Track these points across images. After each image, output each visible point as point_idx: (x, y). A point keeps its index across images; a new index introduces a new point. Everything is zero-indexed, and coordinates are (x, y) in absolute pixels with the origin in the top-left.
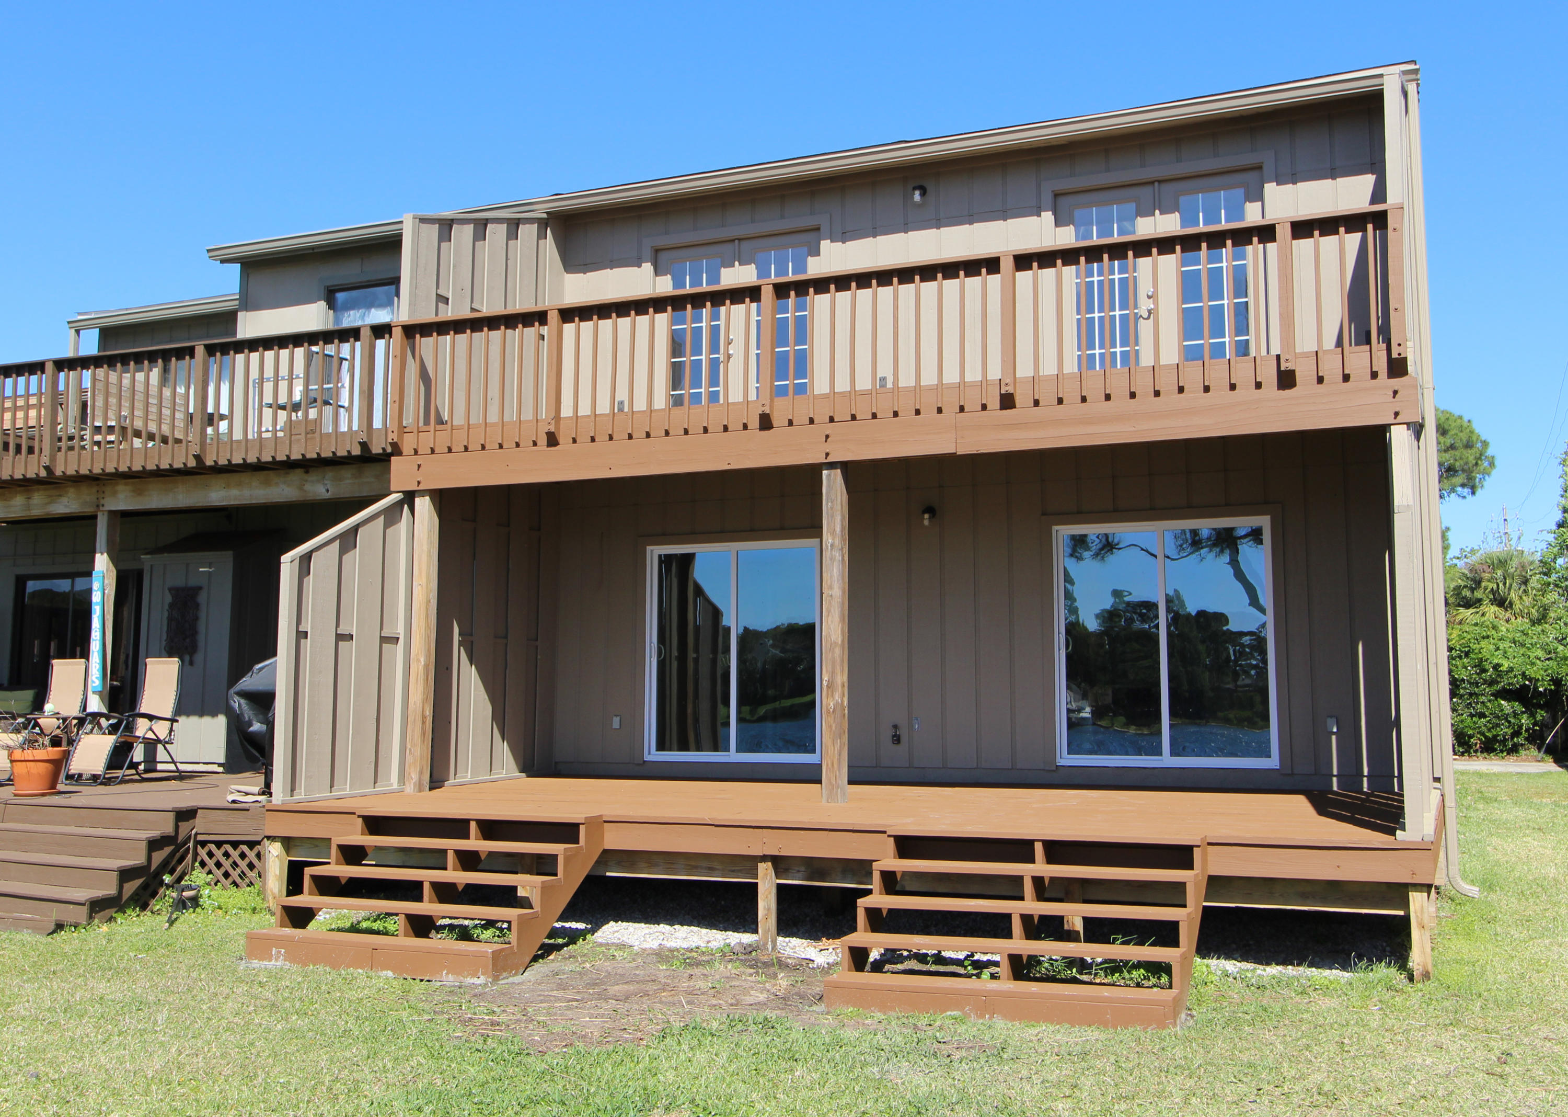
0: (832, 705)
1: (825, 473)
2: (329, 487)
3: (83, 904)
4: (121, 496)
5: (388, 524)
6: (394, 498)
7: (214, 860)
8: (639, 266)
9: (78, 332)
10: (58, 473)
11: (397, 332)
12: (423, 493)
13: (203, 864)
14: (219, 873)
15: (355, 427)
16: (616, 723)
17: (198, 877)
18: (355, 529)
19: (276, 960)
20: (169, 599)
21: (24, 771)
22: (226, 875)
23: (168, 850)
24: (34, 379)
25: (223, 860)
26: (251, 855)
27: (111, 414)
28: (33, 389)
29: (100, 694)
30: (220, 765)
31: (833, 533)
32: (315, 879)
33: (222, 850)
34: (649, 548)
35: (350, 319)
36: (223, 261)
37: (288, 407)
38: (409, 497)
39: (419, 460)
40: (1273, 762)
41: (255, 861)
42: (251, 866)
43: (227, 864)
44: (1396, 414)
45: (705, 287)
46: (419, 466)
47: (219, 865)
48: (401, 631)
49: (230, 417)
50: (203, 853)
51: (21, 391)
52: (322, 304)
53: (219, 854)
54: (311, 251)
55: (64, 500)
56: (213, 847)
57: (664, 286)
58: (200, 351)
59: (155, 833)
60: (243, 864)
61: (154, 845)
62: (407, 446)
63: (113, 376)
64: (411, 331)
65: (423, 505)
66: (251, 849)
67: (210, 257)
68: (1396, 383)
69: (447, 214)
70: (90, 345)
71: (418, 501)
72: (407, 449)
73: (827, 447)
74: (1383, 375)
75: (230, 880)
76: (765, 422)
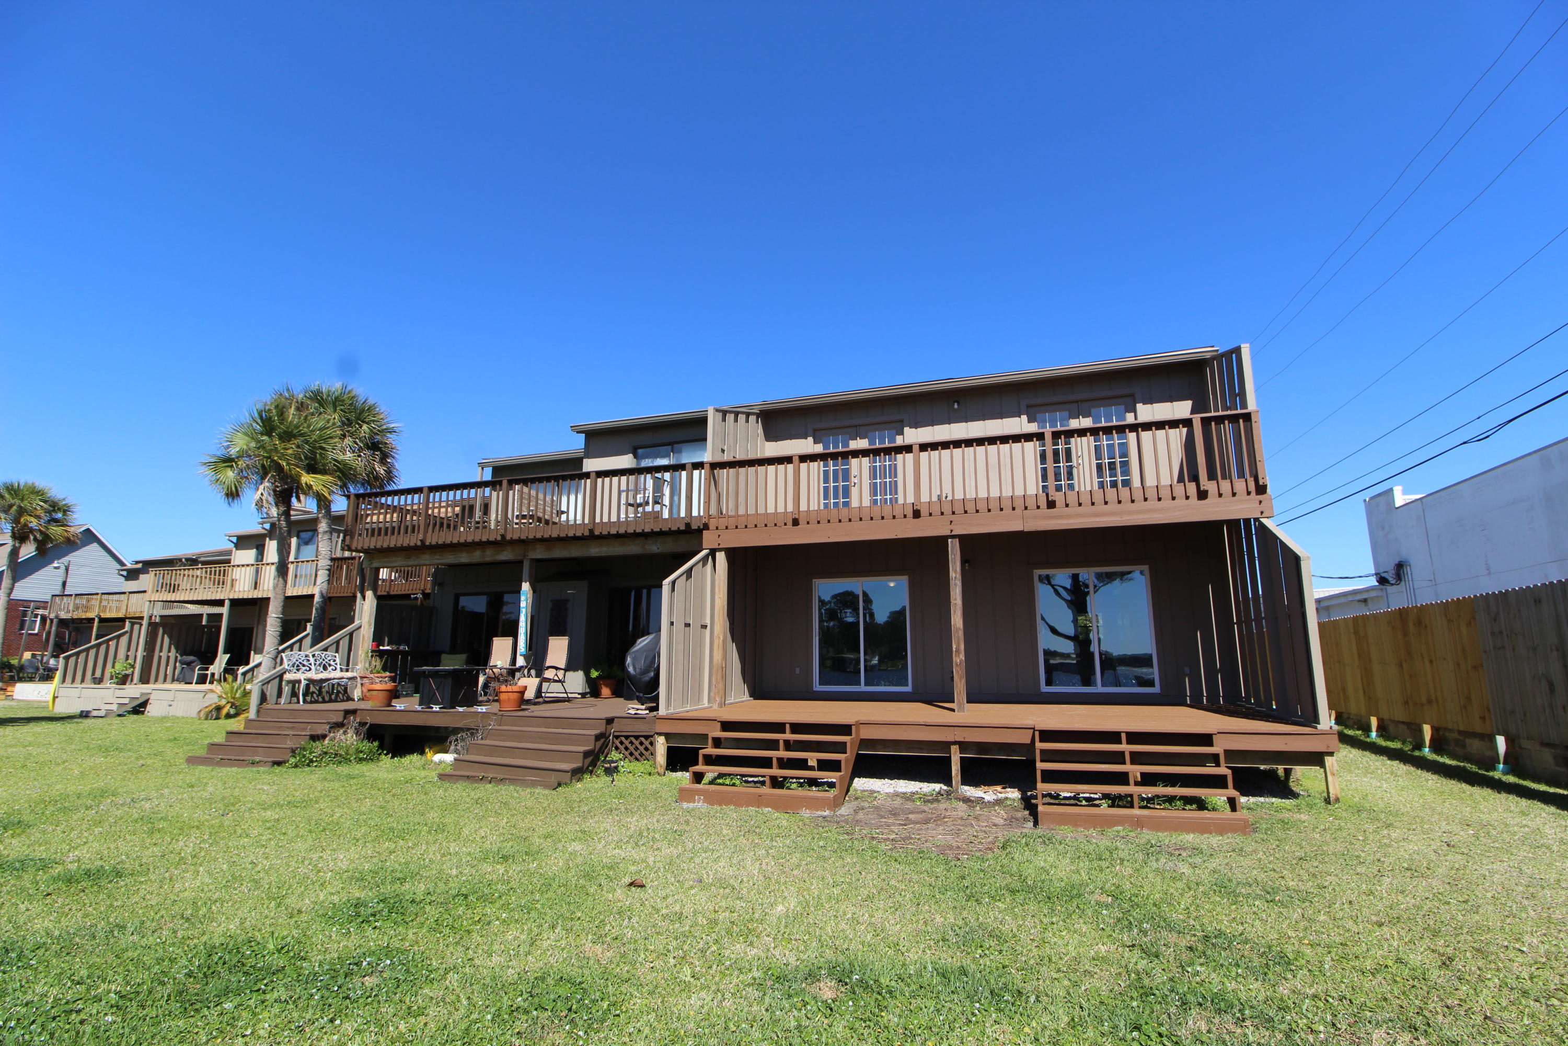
0: (958, 661)
1: (950, 540)
3: (568, 772)
5: (704, 565)
6: (704, 552)
7: (624, 746)
8: (806, 439)
9: (483, 468)
10: (508, 538)
11: (707, 467)
12: (720, 550)
13: (617, 748)
14: (627, 753)
15: (702, 514)
16: (798, 671)
17: (614, 755)
18: (691, 569)
19: (698, 802)
20: (550, 605)
21: (507, 698)
22: (631, 754)
23: (602, 740)
24: (416, 496)
25: (629, 746)
26: (647, 743)
27: (524, 508)
28: (416, 501)
29: (524, 656)
30: (579, 694)
31: (955, 572)
32: (705, 756)
33: (629, 740)
34: (814, 580)
35: (646, 463)
36: (578, 432)
37: (635, 505)
38: (713, 552)
39: (718, 532)
41: (649, 747)
42: (646, 749)
43: (632, 748)
44: (1262, 513)
45: (840, 449)
46: (719, 536)
47: (626, 748)
48: (708, 622)
49: (567, 512)
50: (617, 742)
51: (437, 499)
52: (631, 455)
53: (627, 742)
55: (505, 553)
56: (623, 739)
57: (819, 449)
58: (505, 483)
59: (597, 732)
60: (641, 748)
61: (598, 737)
62: (712, 525)
63: (526, 490)
64: (714, 466)
65: (721, 557)
66: (646, 740)
67: (571, 430)
68: (1260, 497)
69: (725, 408)
70: (488, 475)
71: (717, 554)
72: (712, 526)
73: (952, 527)
74: (1253, 493)
75: (634, 757)
76: (917, 514)
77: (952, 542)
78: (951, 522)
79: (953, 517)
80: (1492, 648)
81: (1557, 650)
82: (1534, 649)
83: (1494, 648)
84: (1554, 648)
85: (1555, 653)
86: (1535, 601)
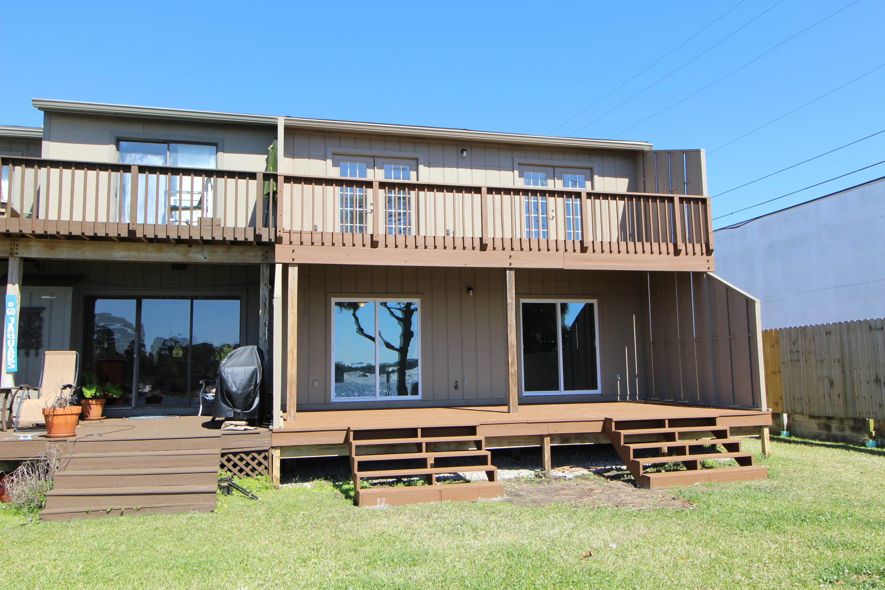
0: (513, 371)
1: (508, 272)
2: (206, 256)
4: (34, 249)
7: (232, 462)
8: (326, 160)
12: (293, 265)
13: (223, 466)
14: (235, 470)
16: (316, 384)
19: (380, 504)
22: (241, 471)
25: (238, 463)
26: (260, 458)
29: (14, 373)
33: (238, 457)
34: (333, 299)
36: (40, 108)
39: (293, 247)
40: (598, 391)
41: (263, 461)
42: (260, 464)
43: (241, 465)
44: (709, 268)
46: (293, 251)
47: (235, 465)
50: (223, 460)
52: (113, 147)
53: (235, 460)
54: (115, 115)
56: (231, 456)
57: (337, 174)
65: (294, 271)
66: (260, 455)
67: (33, 104)
71: (290, 269)
72: (285, 241)
73: (510, 261)
74: (705, 254)
75: (244, 473)
76: (483, 247)
77: (509, 273)
78: (510, 256)
79: (512, 253)
80: (789, 361)
81: (839, 362)
82: (822, 362)
83: (791, 361)
84: (836, 360)
85: (837, 363)
86: (827, 333)
